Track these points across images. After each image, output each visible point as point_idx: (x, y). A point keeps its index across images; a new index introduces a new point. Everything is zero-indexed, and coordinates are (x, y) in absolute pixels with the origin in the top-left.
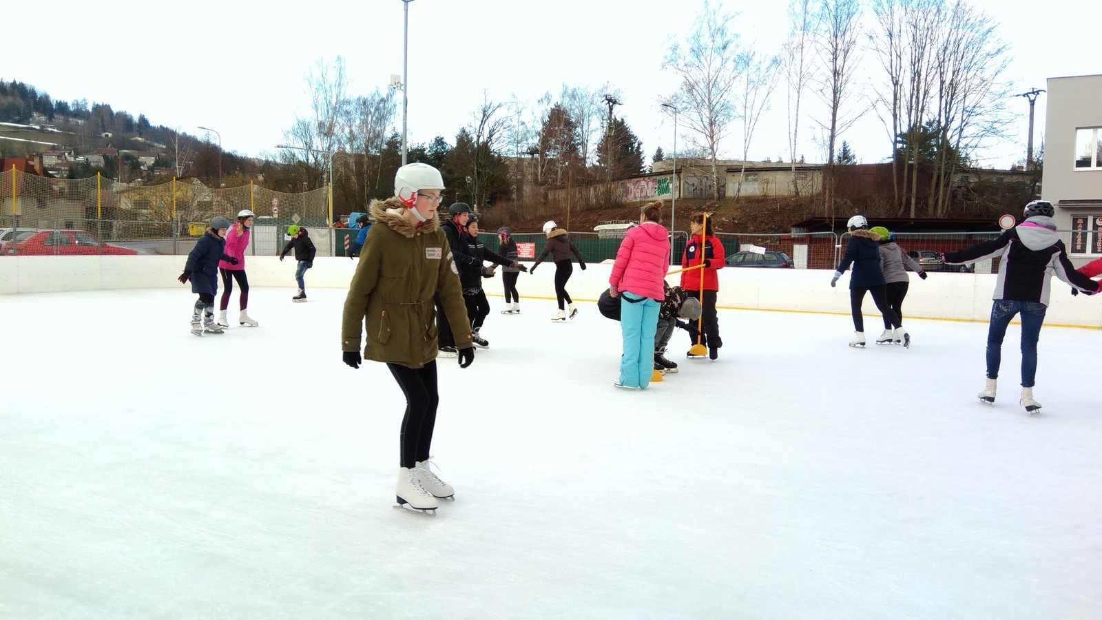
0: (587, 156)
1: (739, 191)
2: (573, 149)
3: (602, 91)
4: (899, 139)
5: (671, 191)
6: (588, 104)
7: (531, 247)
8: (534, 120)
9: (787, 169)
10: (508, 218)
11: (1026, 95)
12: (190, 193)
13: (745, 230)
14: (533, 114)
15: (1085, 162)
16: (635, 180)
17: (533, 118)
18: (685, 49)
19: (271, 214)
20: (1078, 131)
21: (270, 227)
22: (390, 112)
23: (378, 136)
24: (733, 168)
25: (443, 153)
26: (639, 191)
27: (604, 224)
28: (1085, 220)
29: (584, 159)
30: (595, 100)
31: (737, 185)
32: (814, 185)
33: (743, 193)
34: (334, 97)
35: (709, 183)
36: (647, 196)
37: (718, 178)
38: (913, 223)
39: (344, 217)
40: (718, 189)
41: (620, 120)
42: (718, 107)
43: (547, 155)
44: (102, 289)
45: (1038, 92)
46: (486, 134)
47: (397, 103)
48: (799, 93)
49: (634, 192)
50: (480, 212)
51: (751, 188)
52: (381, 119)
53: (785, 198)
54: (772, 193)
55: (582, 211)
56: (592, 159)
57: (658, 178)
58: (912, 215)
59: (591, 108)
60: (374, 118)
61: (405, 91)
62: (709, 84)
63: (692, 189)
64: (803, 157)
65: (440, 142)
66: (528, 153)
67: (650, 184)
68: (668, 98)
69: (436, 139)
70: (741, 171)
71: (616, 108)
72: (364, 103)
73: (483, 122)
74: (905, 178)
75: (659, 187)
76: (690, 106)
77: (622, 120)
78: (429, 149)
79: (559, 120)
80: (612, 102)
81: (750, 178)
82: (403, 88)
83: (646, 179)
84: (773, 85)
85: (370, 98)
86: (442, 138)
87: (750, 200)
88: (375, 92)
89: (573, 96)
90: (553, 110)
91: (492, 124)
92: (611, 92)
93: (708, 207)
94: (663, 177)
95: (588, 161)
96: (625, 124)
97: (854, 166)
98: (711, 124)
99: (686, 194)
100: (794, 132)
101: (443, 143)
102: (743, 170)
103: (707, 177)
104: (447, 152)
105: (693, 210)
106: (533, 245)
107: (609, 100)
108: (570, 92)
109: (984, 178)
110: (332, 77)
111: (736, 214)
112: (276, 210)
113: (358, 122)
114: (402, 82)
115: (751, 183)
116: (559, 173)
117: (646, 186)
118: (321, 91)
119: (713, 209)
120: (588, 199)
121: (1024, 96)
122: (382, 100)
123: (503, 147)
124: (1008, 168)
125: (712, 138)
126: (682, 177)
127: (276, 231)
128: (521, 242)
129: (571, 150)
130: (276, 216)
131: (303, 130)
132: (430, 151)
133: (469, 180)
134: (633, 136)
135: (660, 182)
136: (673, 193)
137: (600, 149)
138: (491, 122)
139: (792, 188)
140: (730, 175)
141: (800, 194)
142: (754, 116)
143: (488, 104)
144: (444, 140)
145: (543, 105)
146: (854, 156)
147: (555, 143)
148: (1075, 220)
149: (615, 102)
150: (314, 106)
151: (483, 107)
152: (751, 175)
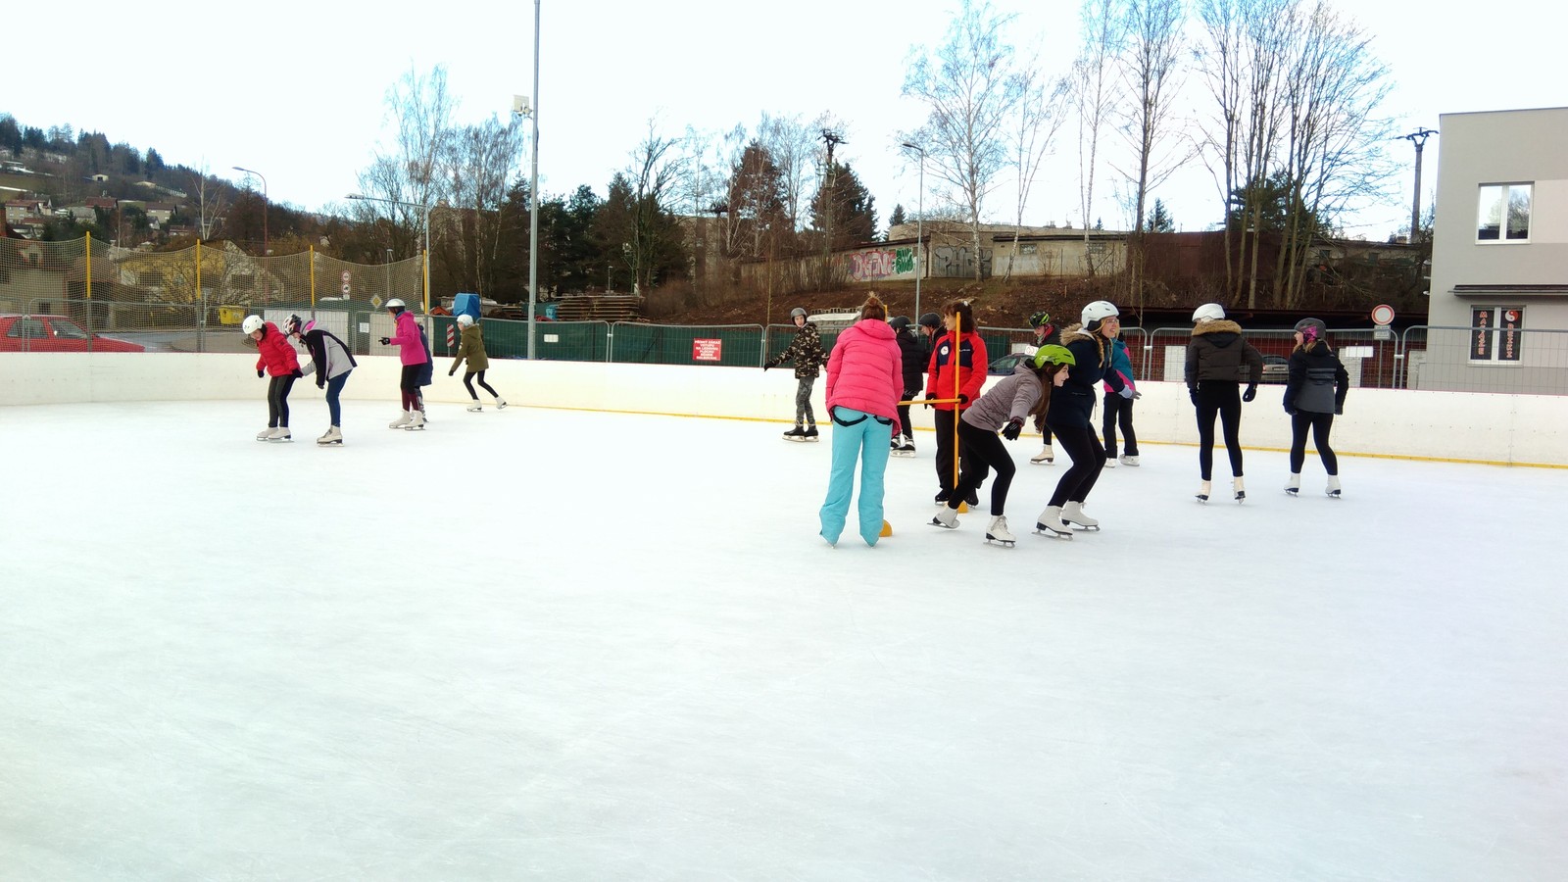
0: (797, 216)
1: (1010, 268)
2: (776, 205)
3: (818, 123)
4: (1233, 197)
5: (915, 267)
6: (799, 141)
7: (716, 346)
8: (721, 163)
9: (1079, 238)
10: (682, 303)
11: (1411, 137)
12: (221, 264)
13: (1018, 323)
14: (719, 154)
15: (1491, 233)
16: (865, 251)
17: (719, 161)
18: (936, 64)
19: (340, 294)
20: (1483, 188)
21: (338, 313)
22: (514, 151)
23: (496, 183)
24: (1005, 235)
25: (590, 208)
26: (870, 267)
27: (820, 313)
28: (1491, 314)
29: (793, 220)
30: (809, 137)
31: (1008, 260)
32: (1116, 261)
33: (1015, 271)
34: (432, 124)
35: (969, 256)
36: (881, 275)
37: (981, 250)
38: (1252, 316)
39: (446, 300)
40: (982, 265)
41: (844, 166)
42: (981, 149)
43: (739, 214)
44: (93, 402)
45: (1427, 134)
46: (652, 182)
47: (524, 136)
48: (1095, 130)
49: (863, 269)
50: (642, 294)
51: (1026, 265)
52: (502, 159)
53: (1074, 279)
54: (1056, 272)
55: (789, 295)
56: (804, 220)
57: (897, 248)
58: (1251, 305)
59: (803, 148)
60: (491, 158)
61: (536, 119)
62: (969, 116)
63: (944, 264)
64: (1099, 222)
65: (585, 193)
66: (711, 211)
67: (886, 256)
68: (912, 135)
69: (580, 189)
70: (1013, 240)
71: (838, 149)
72: (476, 136)
73: (647, 166)
74: (1242, 252)
75: (897, 264)
76: (942, 147)
77: (847, 165)
78: (569, 203)
79: (757, 163)
80: (832, 139)
81: (1025, 249)
82: (532, 115)
83: (880, 249)
84: (1060, 118)
85: (484, 129)
86: (589, 188)
87: (1026, 281)
88: (490, 118)
89: (777, 131)
90: (747, 150)
91: (660, 169)
92: (831, 125)
93: (968, 291)
94: (904, 248)
95: (797, 223)
96: (851, 172)
97: (1171, 235)
98: (973, 172)
99: (937, 272)
100: (1088, 186)
101: (590, 194)
102: (1016, 238)
103: (965, 249)
104: (596, 207)
105: (947, 294)
106: (719, 342)
107: (829, 137)
108: (772, 124)
109: (1352, 253)
110: (428, 98)
111: (1005, 300)
112: (347, 288)
113: (467, 163)
114: (532, 107)
115: (1028, 257)
116: (756, 240)
117: (880, 260)
118: (412, 118)
119: (974, 293)
120: (797, 277)
121: (1408, 138)
122: (503, 132)
123: (676, 201)
124: (1385, 239)
125: (973, 192)
126: (930, 248)
127: (346, 319)
128: (701, 338)
129: (774, 208)
130: (347, 297)
131: (385, 174)
132: (570, 207)
133: (627, 248)
134: (862, 189)
135: (899, 254)
136: (917, 271)
137: (814, 207)
138: (659, 166)
139: (1085, 265)
140: (998, 246)
141: (1096, 273)
142: (1034, 161)
143: (654, 140)
144: (592, 191)
145: (733, 143)
146: (1171, 221)
147: (751, 198)
148: (1476, 313)
149: (836, 140)
150: (401, 138)
151: (649, 144)
152: (1027, 246)
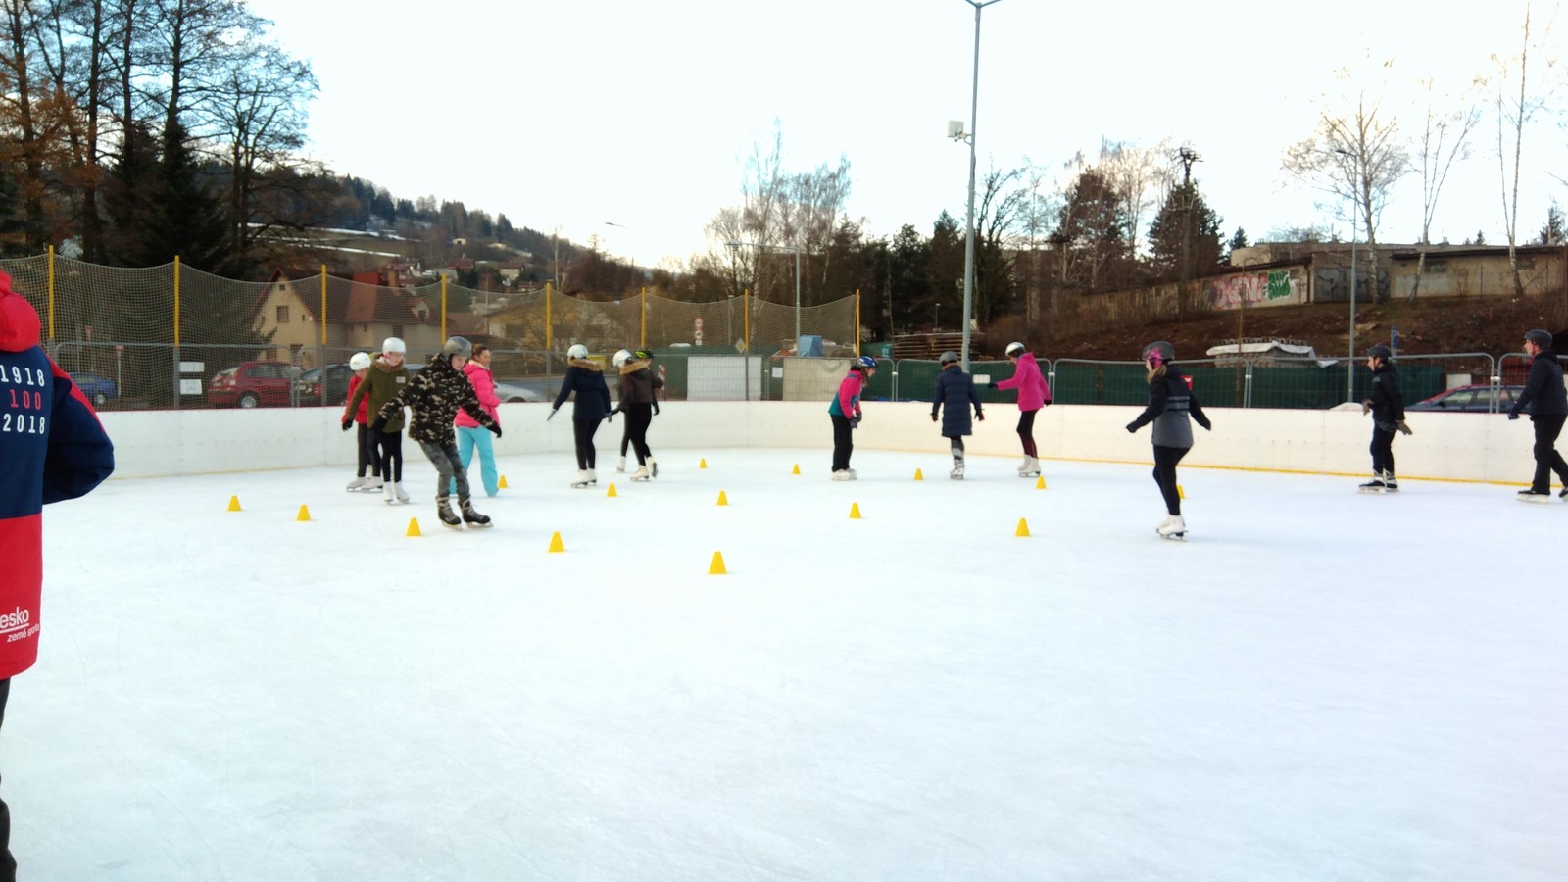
2: (1114, 232)
5: (1293, 292)
8: (1056, 192)
9: (1500, 253)
16: (1229, 276)
19: (692, 341)
26: (1235, 293)
29: (1132, 248)
33: (1421, 292)
34: (770, 174)
35: (1361, 277)
36: (1250, 301)
43: (1074, 244)
46: (991, 217)
48: (1519, 128)
49: (1227, 296)
51: (1438, 285)
52: (830, 203)
53: (1498, 299)
54: (1475, 291)
56: (1143, 248)
57: (1269, 272)
61: (973, 145)
63: (1329, 287)
65: (909, 232)
67: (1255, 281)
69: (903, 228)
70: (1418, 260)
71: (1194, 166)
72: (807, 182)
73: (989, 199)
75: (1270, 287)
78: (893, 243)
79: (1093, 191)
81: (1432, 267)
83: (1249, 274)
85: (814, 174)
86: (913, 227)
87: (1435, 302)
88: (821, 166)
89: (1118, 153)
90: (1083, 178)
91: (1000, 202)
93: (1365, 315)
94: (1279, 271)
95: (1137, 250)
96: (1196, 193)
98: (1367, 184)
99: (1320, 296)
101: (913, 233)
104: (919, 246)
107: (1186, 156)
108: (1111, 149)
111: (1415, 325)
112: (699, 334)
113: (797, 206)
115: (1436, 276)
116: (1096, 270)
117: (1247, 286)
118: (752, 167)
119: (1372, 318)
120: (1150, 307)
122: (833, 177)
123: (1015, 236)
125: (1368, 205)
126: (1314, 270)
130: (699, 343)
131: (727, 224)
132: (894, 246)
134: (1207, 211)
135: (1272, 278)
137: (1154, 233)
138: (998, 199)
139: (1510, 282)
140: (1398, 266)
141: (1525, 292)
142: (1441, 169)
143: (995, 172)
144: (915, 230)
145: (1070, 170)
147: (1086, 225)
149: (1194, 159)
150: (742, 188)
151: (989, 177)
152: (1434, 263)
